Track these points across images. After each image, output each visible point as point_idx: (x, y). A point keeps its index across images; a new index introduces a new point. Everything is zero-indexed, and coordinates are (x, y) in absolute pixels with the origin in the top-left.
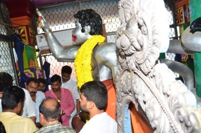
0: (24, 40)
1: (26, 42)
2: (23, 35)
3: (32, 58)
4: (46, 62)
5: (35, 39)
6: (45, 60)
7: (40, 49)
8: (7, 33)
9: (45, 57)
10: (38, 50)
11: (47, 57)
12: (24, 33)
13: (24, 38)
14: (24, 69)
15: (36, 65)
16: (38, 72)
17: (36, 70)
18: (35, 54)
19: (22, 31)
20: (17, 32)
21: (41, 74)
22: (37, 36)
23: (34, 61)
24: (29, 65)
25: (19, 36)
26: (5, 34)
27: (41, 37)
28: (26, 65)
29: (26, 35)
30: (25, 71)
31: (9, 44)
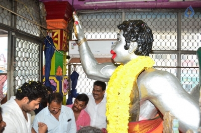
0: (55, 44)
1: (57, 47)
2: (56, 39)
3: (60, 65)
4: (75, 72)
5: (68, 44)
6: (75, 69)
7: (71, 56)
8: (41, 34)
9: (75, 66)
10: (68, 57)
11: (77, 66)
12: (57, 36)
13: (57, 42)
14: (49, 76)
15: (64, 73)
16: (64, 81)
17: (62, 78)
18: (65, 60)
19: (55, 34)
20: (50, 34)
21: (67, 83)
22: (70, 43)
23: (62, 68)
24: (56, 72)
25: (51, 39)
26: (38, 35)
27: (74, 45)
28: (52, 72)
29: (58, 39)
30: (50, 78)
31: (39, 47)
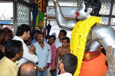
0: (39, 8)
1: (40, 9)
2: (39, 5)
3: (41, 20)
4: (49, 25)
5: (46, 9)
6: (49, 23)
7: (47, 15)
8: (30, 2)
9: (49, 21)
10: (46, 16)
11: (51, 21)
12: (40, 3)
13: (39, 7)
14: (35, 26)
15: (43, 25)
16: (43, 30)
17: (42, 28)
18: (44, 18)
19: (39, 2)
20: (36, 2)
21: (45, 31)
22: (47, 7)
23: (42, 22)
24: (39, 24)
25: (37, 5)
26: (29, 2)
27: (50, 9)
28: (37, 24)
29: (41, 5)
30: (36, 27)
31: (30, 9)
